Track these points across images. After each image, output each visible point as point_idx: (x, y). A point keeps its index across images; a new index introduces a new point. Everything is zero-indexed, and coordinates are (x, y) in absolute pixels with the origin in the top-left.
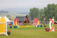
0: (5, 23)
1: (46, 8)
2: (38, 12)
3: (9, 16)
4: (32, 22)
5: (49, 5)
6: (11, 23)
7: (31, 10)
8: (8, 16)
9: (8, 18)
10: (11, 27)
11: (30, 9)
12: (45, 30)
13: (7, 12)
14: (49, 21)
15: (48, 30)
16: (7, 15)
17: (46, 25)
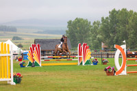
0: (7, 54)
1: (107, 18)
2: (88, 30)
3: (18, 38)
4: (73, 52)
5: (114, 11)
6: (22, 54)
7: (70, 23)
8: (15, 39)
9: (15, 43)
10: (22, 65)
11: (68, 21)
12: (105, 73)
13: (14, 29)
14: (115, 50)
15: (111, 72)
16: (12, 36)
17: (106, 59)
